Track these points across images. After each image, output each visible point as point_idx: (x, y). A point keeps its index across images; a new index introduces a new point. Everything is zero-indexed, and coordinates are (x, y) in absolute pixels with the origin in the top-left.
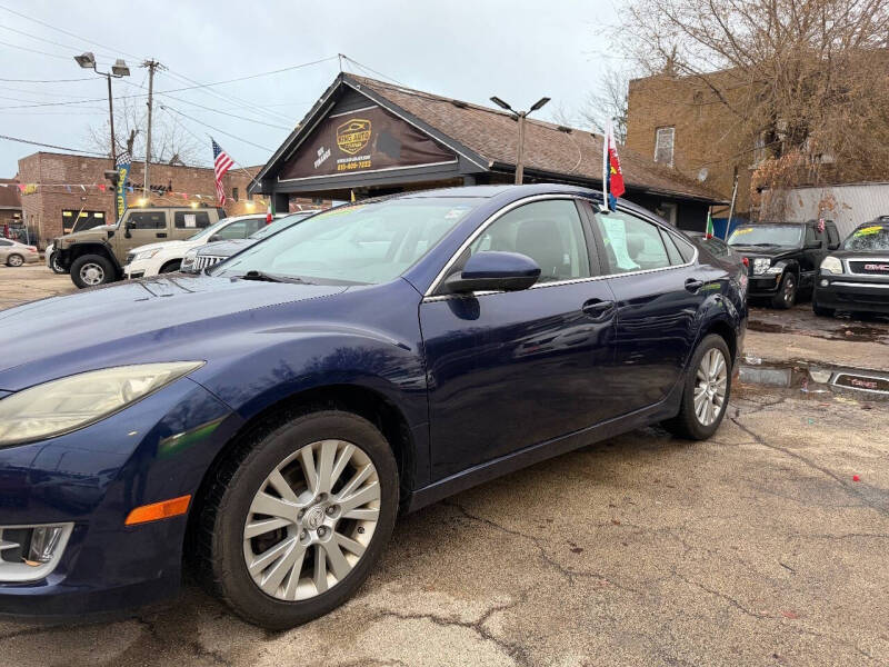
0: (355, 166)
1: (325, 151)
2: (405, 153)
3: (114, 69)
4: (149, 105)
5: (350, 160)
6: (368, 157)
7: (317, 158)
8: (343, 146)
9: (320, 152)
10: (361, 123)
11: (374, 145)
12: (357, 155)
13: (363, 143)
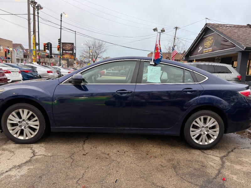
0: (208, 51)
1: (201, 47)
2: (221, 46)
3: (161, 31)
4: (175, 39)
5: (207, 49)
6: (211, 48)
7: (199, 49)
8: (205, 45)
9: (200, 48)
10: (211, 38)
11: (213, 44)
12: (208, 48)
13: (211, 44)
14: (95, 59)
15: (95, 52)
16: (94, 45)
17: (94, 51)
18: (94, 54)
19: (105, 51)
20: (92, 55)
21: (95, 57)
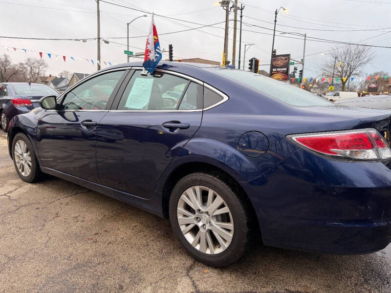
14: (346, 78)
15: (348, 64)
16: (348, 53)
17: (346, 64)
18: (345, 68)
19: (368, 61)
20: (342, 71)
21: (346, 74)
